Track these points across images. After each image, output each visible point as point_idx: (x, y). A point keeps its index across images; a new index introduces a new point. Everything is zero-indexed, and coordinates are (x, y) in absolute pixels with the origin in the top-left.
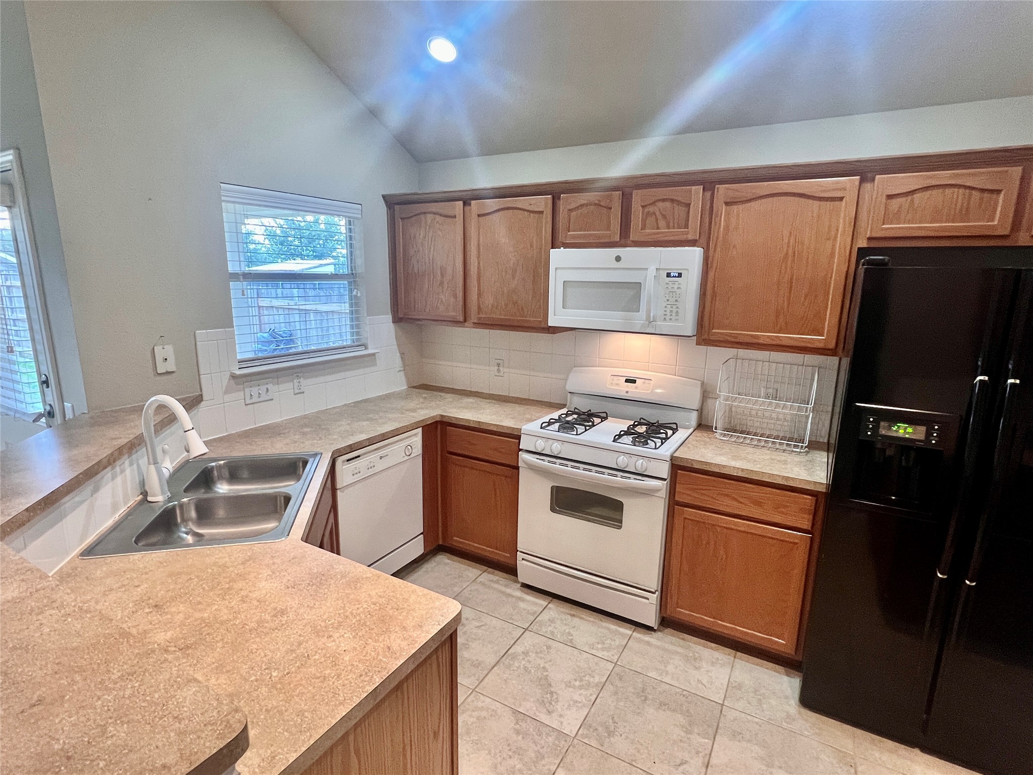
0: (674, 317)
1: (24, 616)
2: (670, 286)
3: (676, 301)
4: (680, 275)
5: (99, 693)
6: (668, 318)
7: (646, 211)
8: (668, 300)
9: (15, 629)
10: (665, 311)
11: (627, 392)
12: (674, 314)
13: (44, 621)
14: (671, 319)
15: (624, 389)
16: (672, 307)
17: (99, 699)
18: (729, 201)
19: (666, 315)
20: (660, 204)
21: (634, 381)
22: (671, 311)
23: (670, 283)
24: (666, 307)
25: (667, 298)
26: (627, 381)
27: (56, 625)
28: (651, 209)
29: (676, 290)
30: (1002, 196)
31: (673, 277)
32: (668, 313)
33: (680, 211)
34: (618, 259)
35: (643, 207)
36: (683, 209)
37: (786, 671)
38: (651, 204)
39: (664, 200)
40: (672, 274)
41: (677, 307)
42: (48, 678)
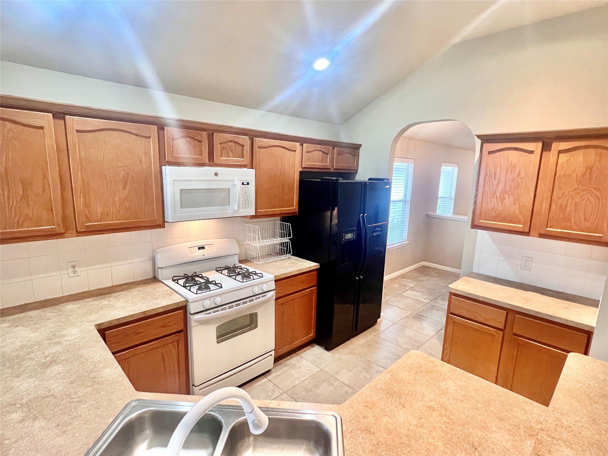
0: (247, 206)
1: (577, 433)
2: (244, 189)
3: (248, 197)
4: (248, 184)
5: (593, 387)
6: (244, 207)
7: (222, 146)
8: (244, 197)
9: (588, 431)
10: (243, 203)
11: (204, 255)
12: (247, 205)
13: (573, 422)
14: (246, 207)
15: (199, 254)
16: (246, 201)
17: (594, 386)
18: (260, 146)
19: (243, 205)
20: (229, 143)
21: (203, 248)
22: (246, 203)
23: (244, 188)
24: (243, 201)
25: (243, 196)
26: (199, 248)
27: (572, 416)
28: (224, 145)
29: (247, 192)
30: (329, 155)
31: (245, 185)
32: (244, 204)
33: (239, 148)
34: (216, 174)
35: (220, 143)
36: (241, 148)
37: (312, 346)
38: (224, 143)
39: (231, 141)
40: (244, 184)
41: (248, 201)
42: (600, 404)
